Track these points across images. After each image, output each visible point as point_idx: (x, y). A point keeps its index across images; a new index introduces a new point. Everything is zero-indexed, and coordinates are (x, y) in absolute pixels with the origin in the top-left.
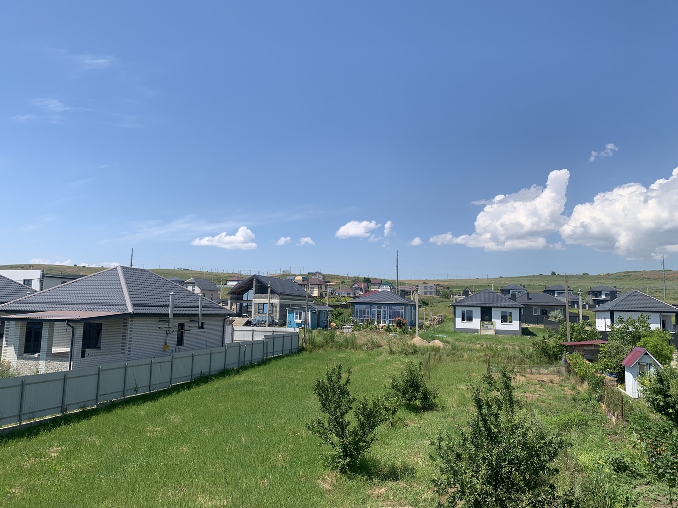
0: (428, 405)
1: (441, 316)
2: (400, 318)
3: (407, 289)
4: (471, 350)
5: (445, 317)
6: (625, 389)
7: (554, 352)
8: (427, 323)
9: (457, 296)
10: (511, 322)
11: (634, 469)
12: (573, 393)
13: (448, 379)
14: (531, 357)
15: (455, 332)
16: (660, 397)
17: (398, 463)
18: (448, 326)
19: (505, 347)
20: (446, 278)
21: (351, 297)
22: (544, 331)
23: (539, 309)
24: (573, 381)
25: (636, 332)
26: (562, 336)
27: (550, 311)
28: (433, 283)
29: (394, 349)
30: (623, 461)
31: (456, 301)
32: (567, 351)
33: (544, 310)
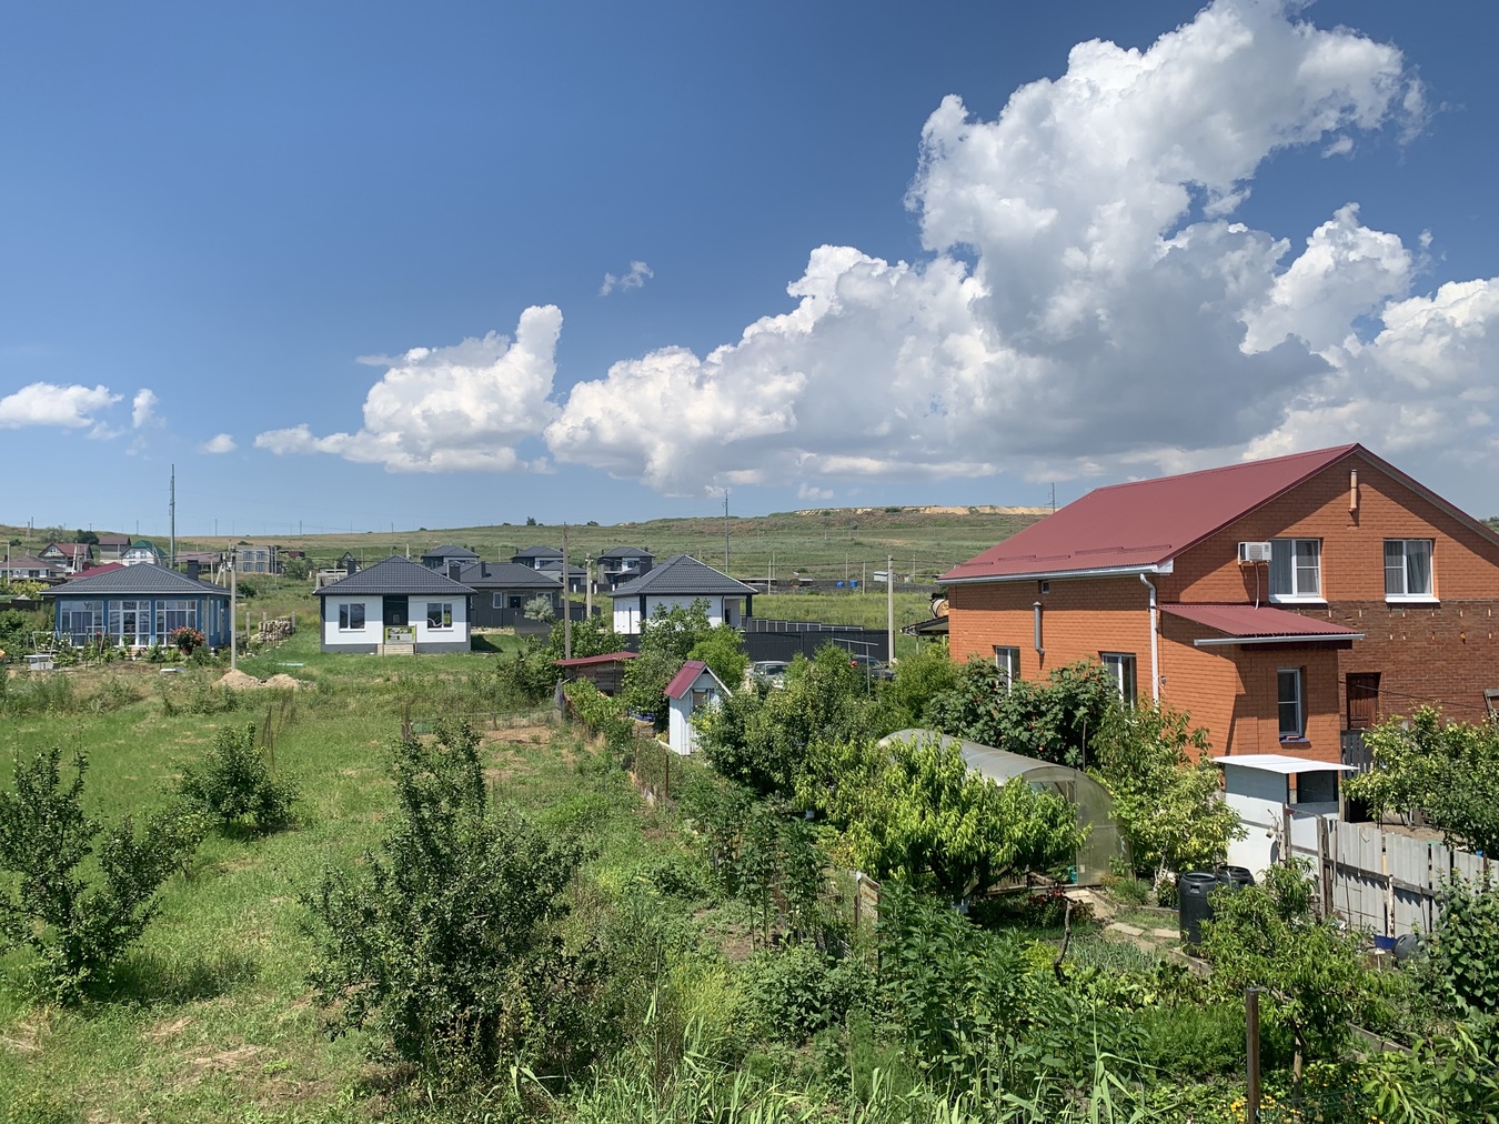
0: (273, 819)
1: (290, 620)
2: (187, 628)
3: (202, 559)
4: (364, 691)
5: (298, 620)
6: (668, 741)
7: (539, 682)
8: (256, 637)
9: (323, 573)
10: (450, 625)
11: (689, 884)
12: (579, 758)
13: (315, 760)
14: (493, 695)
15: (323, 653)
16: (728, 748)
17: (212, 958)
18: (308, 641)
19: (439, 678)
20: (296, 532)
21: (42, 581)
22: (515, 640)
23: (506, 596)
24: (576, 736)
25: (685, 634)
26: (556, 649)
27: (526, 599)
28: (263, 543)
29: (176, 704)
30: (672, 872)
31: (322, 585)
32: (564, 678)
33: (515, 598)
